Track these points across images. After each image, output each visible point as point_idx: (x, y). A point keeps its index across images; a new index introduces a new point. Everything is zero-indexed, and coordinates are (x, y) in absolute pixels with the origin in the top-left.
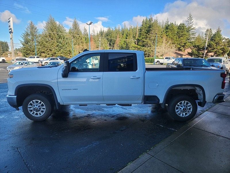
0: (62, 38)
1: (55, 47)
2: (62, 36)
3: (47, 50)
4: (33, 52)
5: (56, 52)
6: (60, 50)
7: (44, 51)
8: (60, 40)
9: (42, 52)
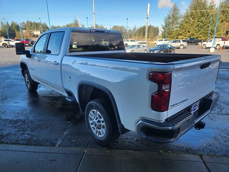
0: (204, 16)
1: (194, 28)
2: (206, 13)
3: (185, 31)
4: (171, 34)
5: (194, 33)
6: (200, 30)
7: (181, 33)
8: (202, 18)
9: (179, 35)
